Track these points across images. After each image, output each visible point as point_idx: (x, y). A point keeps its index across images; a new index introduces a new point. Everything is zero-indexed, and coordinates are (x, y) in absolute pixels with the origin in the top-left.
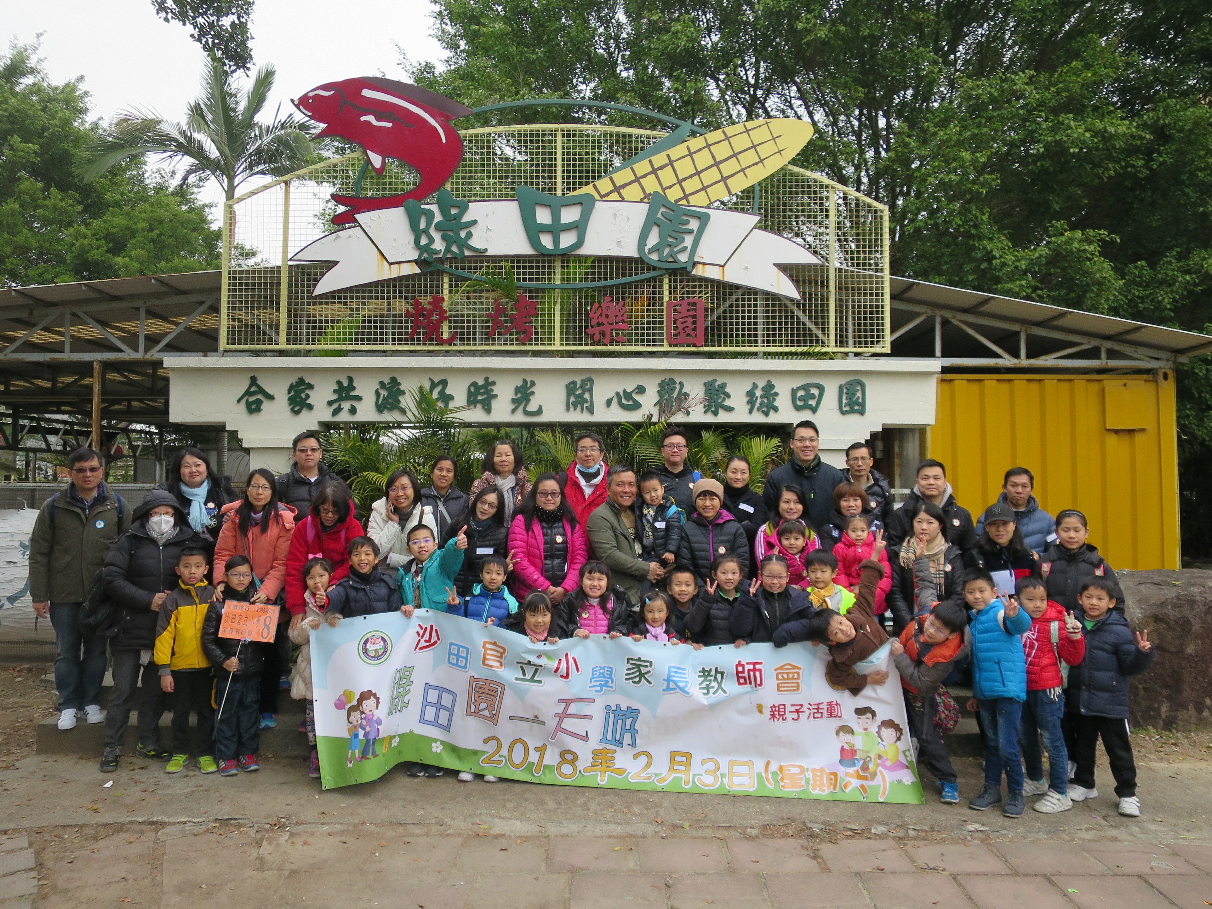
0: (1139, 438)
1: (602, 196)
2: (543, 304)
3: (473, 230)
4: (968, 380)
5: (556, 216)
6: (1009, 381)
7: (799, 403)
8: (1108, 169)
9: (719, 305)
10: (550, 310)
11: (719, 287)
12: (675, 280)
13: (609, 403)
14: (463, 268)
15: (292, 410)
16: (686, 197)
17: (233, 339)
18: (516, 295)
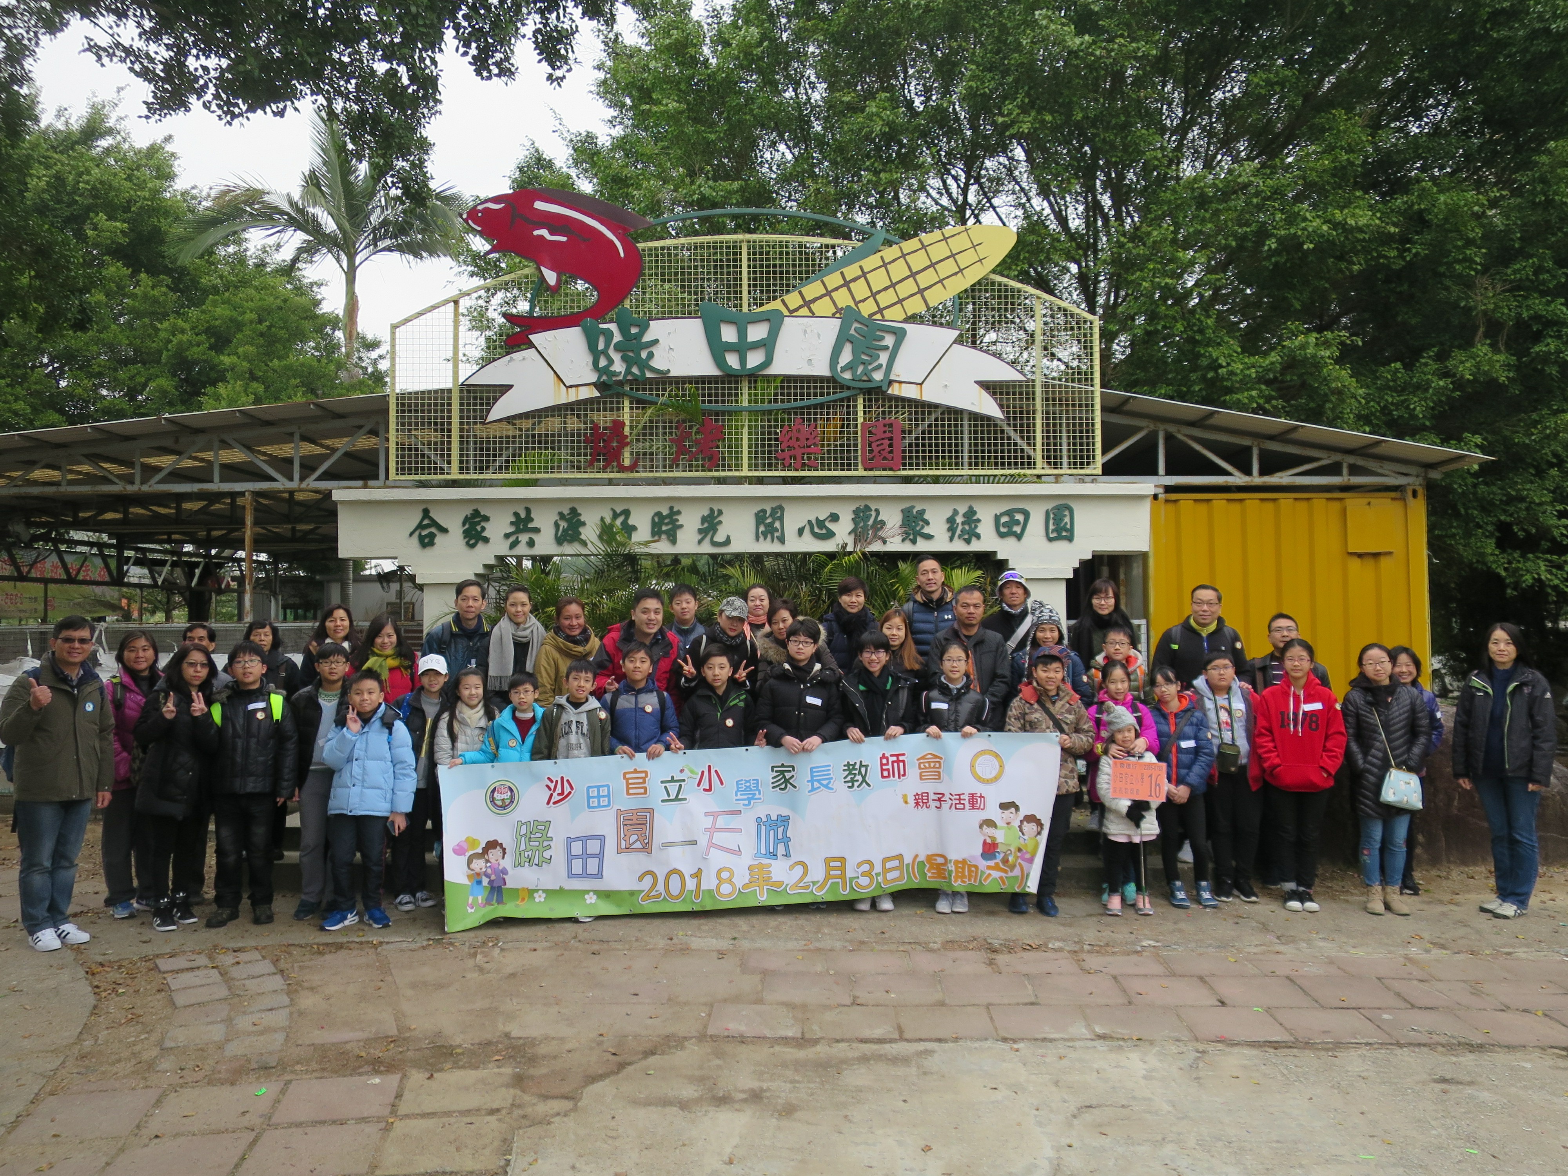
0: (1384, 562)
1: (791, 312)
2: (730, 427)
3: (654, 349)
4: (1195, 501)
5: (742, 334)
6: (1241, 500)
7: (1003, 530)
8: (1353, 263)
9: (917, 426)
10: (737, 433)
11: (916, 407)
12: (870, 400)
13: (801, 531)
14: (644, 389)
15: (467, 543)
16: (880, 311)
17: (403, 469)
18: (701, 418)
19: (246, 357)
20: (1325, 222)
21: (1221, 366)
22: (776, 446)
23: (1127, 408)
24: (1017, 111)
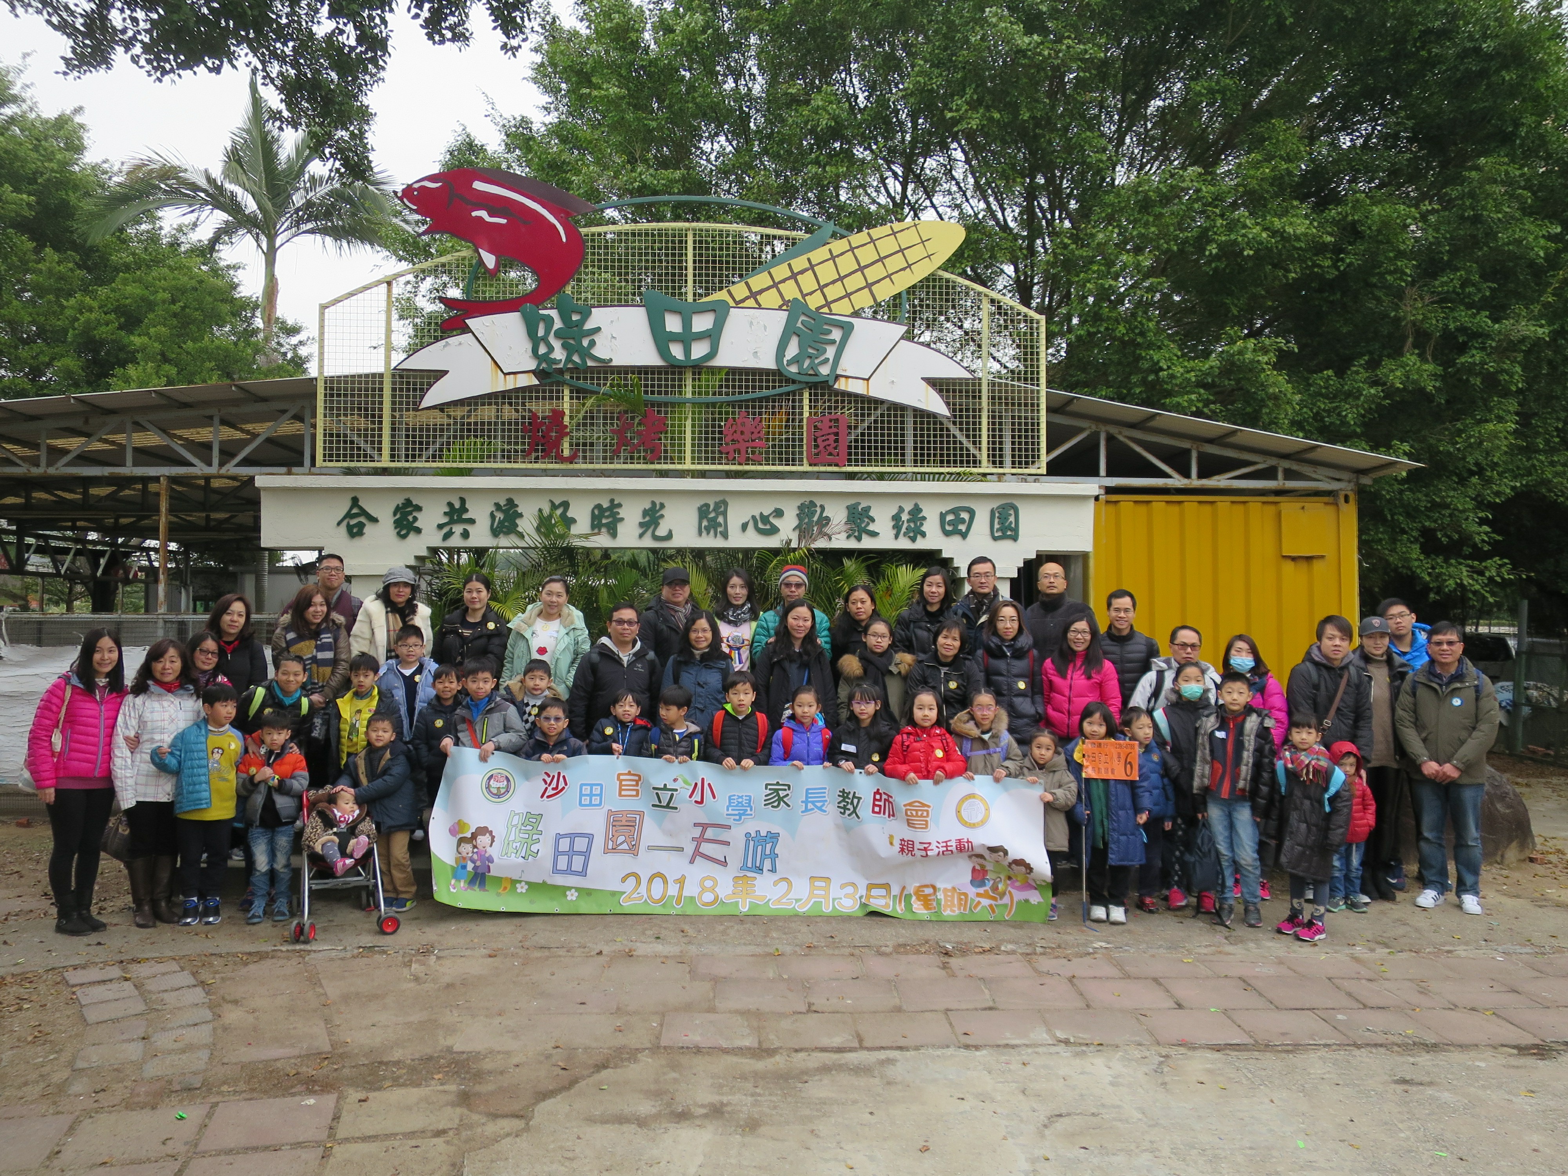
0: (1317, 565)
1: (737, 303)
2: (673, 419)
3: (596, 338)
4: (1135, 502)
5: (687, 324)
6: (1180, 502)
7: (948, 528)
8: (1289, 271)
9: (863, 421)
10: (680, 426)
11: (863, 402)
12: (816, 395)
13: (744, 527)
14: (585, 379)
15: (398, 534)
16: (828, 304)
17: (331, 455)
18: (643, 409)
19: (158, 338)
20: (1265, 229)
21: (1161, 369)
22: (720, 439)
23: (1071, 408)
24: (965, 107)
